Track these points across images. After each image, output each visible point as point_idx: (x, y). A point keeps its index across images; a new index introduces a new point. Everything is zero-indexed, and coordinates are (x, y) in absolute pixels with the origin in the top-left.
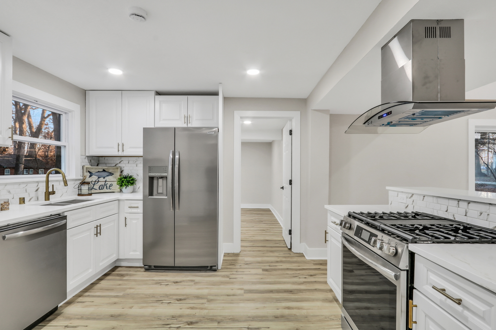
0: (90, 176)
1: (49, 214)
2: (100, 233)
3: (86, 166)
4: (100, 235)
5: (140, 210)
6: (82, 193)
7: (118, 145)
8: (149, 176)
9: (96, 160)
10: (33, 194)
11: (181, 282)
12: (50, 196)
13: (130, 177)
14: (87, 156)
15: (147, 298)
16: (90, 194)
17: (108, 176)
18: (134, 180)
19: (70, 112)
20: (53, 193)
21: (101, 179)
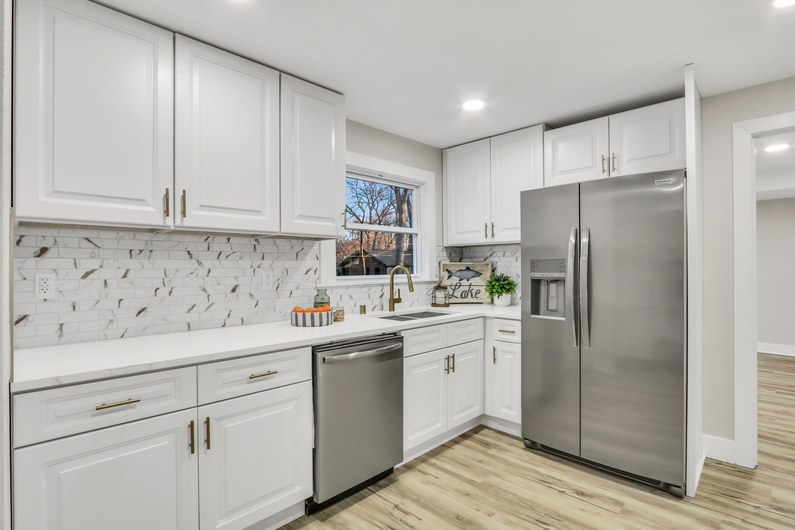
0: (449, 277)
1: (381, 332)
2: (453, 368)
3: (443, 262)
4: (454, 371)
5: (518, 338)
6: (437, 303)
7: (486, 227)
8: (531, 277)
9: (459, 253)
10: (377, 301)
11: (591, 496)
12: (396, 305)
13: (506, 279)
14: (445, 247)
15: (521, 506)
16: (447, 305)
17: (473, 277)
18: (511, 284)
19: (422, 184)
20: (399, 300)
21: (464, 282)
